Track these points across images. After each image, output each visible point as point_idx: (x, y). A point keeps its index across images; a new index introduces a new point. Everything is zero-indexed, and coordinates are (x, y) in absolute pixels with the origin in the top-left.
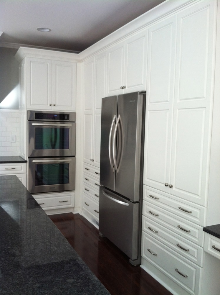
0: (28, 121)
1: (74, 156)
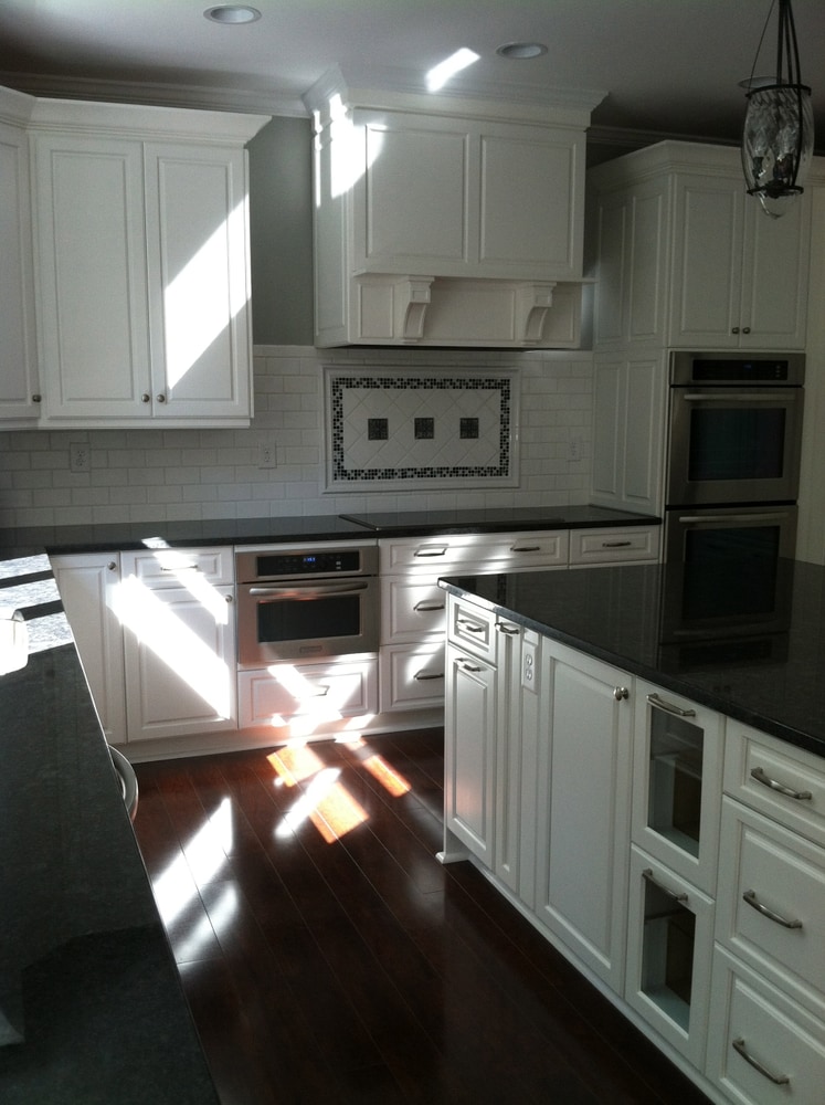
0: (671, 386)
1: (793, 503)
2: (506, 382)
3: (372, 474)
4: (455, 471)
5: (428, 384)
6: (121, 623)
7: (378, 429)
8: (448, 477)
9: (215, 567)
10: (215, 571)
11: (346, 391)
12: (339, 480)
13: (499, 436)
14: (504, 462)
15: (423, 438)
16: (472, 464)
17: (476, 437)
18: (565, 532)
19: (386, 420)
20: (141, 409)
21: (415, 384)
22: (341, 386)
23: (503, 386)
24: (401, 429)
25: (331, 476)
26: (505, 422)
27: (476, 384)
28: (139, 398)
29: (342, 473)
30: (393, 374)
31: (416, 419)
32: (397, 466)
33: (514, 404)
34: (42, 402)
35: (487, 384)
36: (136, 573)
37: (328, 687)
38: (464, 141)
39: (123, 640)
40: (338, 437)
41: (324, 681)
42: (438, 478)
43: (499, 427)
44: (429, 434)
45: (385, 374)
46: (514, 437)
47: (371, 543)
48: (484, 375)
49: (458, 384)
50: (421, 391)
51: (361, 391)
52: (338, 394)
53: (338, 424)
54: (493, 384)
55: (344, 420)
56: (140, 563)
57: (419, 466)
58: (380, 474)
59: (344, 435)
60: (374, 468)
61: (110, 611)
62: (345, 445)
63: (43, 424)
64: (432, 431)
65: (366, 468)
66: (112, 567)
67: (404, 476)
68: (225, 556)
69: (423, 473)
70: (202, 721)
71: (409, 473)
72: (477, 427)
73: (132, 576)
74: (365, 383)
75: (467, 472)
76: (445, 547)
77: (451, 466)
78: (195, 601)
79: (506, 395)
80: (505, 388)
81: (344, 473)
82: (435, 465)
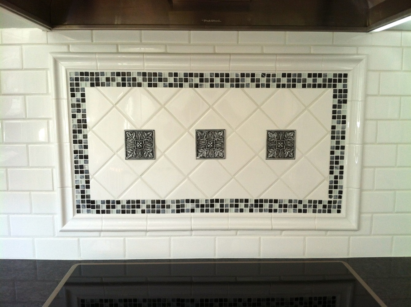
2: (343, 77)
3: (132, 207)
4: (259, 204)
5: (217, 80)
7: (140, 145)
8: (247, 213)
11: (91, 93)
12: (84, 214)
13: (329, 155)
14: (335, 192)
15: (208, 157)
16: (284, 196)
17: (291, 156)
19: (152, 132)
21: (197, 80)
22: (82, 84)
23: (337, 85)
25: (70, 208)
26: (338, 136)
27: (292, 81)
30: (163, 67)
32: (169, 197)
33: (353, 110)
35: (310, 81)
40: (80, 155)
42: (232, 213)
43: (328, 143)
44: (217, 153)
45: (150, 66)
48: (305, 67)
49: (263, 81)
50: (205, 90)
51: (113, 91)
52: (78, 95)
53: (80, 137)
54: (320, 81)
55: (88, 131)
57: (203, 198)
58: (143, 207)
59: (88, 151)
60: (135, 199)
62: (91, 166)
64: (222, 147)
65: (123, 198)
67: (180, 209)
71: (189, 206)
72: (293, 143)
74: (119, 79)
75: (276, 206)
77: (252, 199)
79: (341, 97)
80: (340, 86)
81: (91, 205)
82: (227, 195)
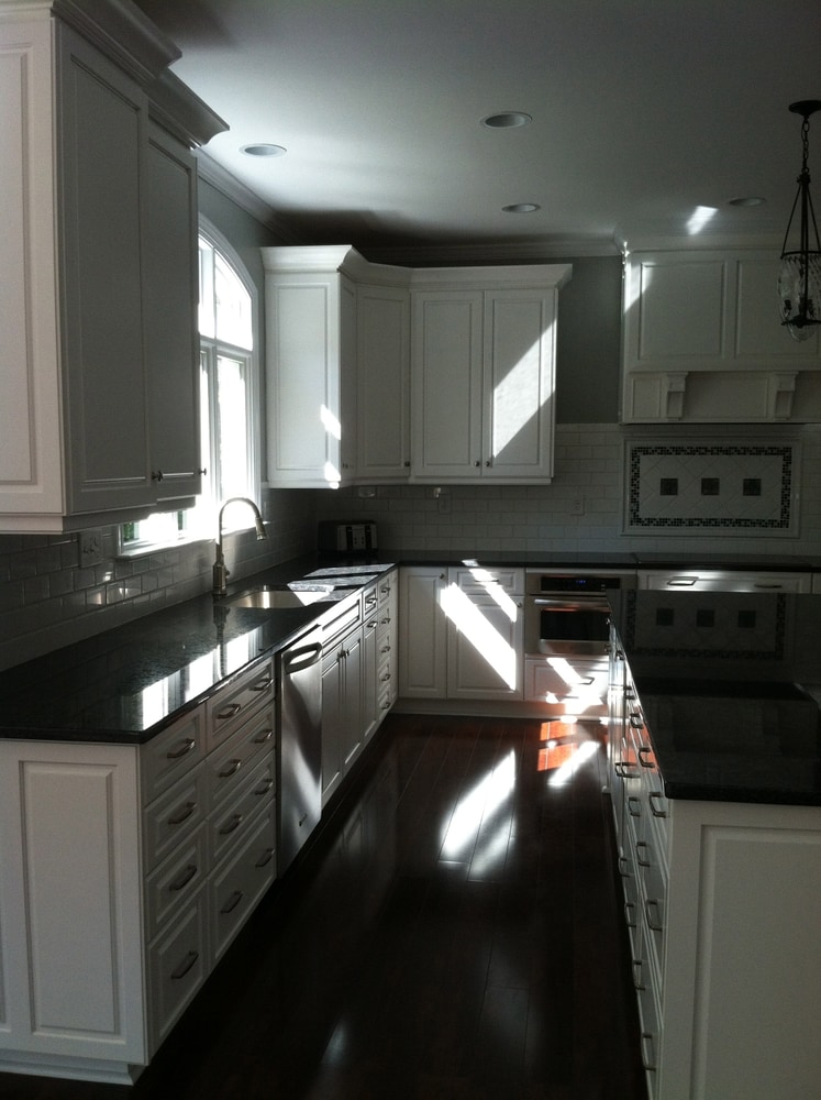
2: (788, 449)
3: (662, 522)
4: (738, 522)
5: (715, 451)
6: (447, 614)
7: (669, 487)
8: (731, 527)
9: (512, 582)
10: (511, 586)
11: (643, 457)
12: (635, 526)
13: (781, 494)
14: (785, 515)
15: (709, 494)
16: (754, 517)
17: (758, 494)
18: (808, 575)
19: (676, 480)
20: (472, 470)
21: (703, 451)
22: (638, 454)
23: (786, 454)
24: (689, 488)
25: (627, 522)
26: (786, 483)
27: (759, 451)
28: (473, 463)
29: (636, 520)
30: (685, 444)
31: (703, 480)
32: (685, 517)
33: (795, 468)
34: (412, 466)
35: (769, 451)
36: (458, 584)
37: (593, 679)
38: (723, 266)
39: (447, 627)
40: (635, 493)
41: (592, 674)
42: (722, 527)
43: (780, 486)
44: (715, 491)
45: (676, 443)
46: (795, 496)
47: (631, 572)
48: (767, 444)
49: (742, 451)
50: (709, 457)
51: (656, 457)
52: (636, 459)
53: (635, 482)
54: (775, 451)
55: (640, 479)
56: (461, 575)
57: (704, 517)
58: (669, 522)
59: (640, 491)
60: (665, 518)
61: (440, 608)
62: (640, 499)
63: (412, 481)
64: (718, 488)
65: (658, 517)
66: (442, 577)
67: (691, 523)
68: (518, 575)
69: (708, 523)
70: (499, 691)
71: (696, 522)
72: (759, 486)
73: (454, 584)
74: (659, 451)
75: (748, 523)
76: (695, 579)
77: (734, 518)
78: (496, 605)
79: (788, 460)
80: (787, 454)
81: (639, 521)
82: (719, 515)
